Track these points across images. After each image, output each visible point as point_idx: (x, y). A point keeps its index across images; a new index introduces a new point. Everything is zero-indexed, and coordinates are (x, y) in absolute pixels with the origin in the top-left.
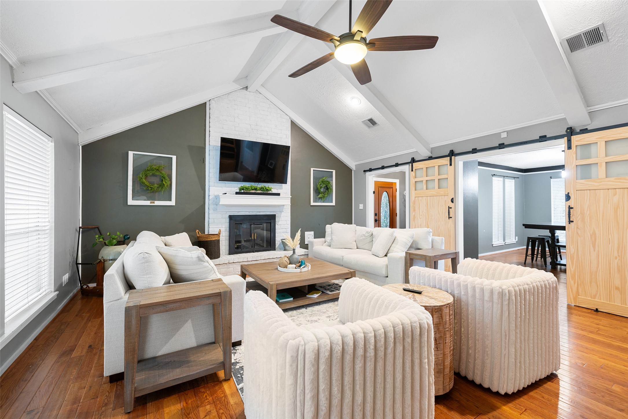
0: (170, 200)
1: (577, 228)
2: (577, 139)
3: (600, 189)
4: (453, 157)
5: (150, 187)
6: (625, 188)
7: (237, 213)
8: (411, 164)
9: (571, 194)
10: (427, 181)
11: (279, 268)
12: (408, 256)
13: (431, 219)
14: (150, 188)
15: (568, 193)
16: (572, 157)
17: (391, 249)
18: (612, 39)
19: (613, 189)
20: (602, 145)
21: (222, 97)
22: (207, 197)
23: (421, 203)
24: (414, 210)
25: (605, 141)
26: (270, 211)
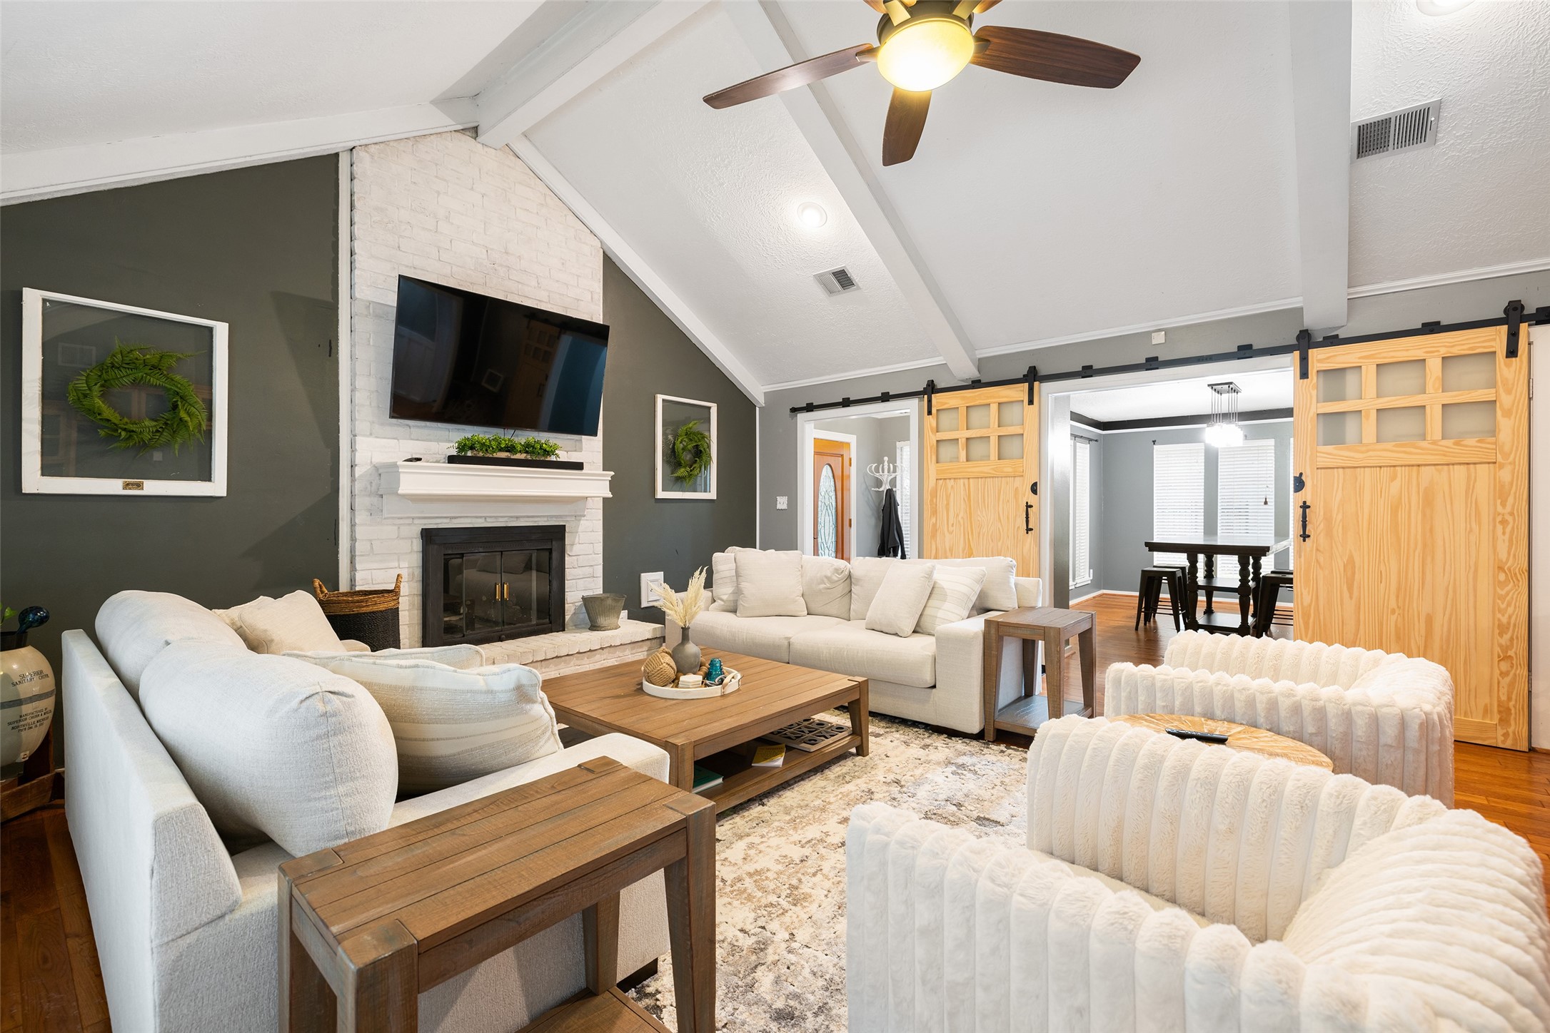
0: (206, 476)
1: (1317, 550)
2: (1320, 357)
3: (1364, 467)
4: (1036, 384)
5: (125, 430)
6: (1413, 466)
7: (445, 521)
8: (926, 396)
9: (1306, 477)
10: (968, 439)
11: (648, 687)
12: (993, 631)
13: (979, 533)
14: (123, 434)
15: (1301, 474)
16: (1309, 395)
17: (926, 613)
18: (1442, 141)
19: (1391, 466)
20: (1370, 372)
21: (395, 144)
22: (346, 470)
23: (952, 495)
24: (935, 512)
25: (1377, 365)
26: (547, 516)
